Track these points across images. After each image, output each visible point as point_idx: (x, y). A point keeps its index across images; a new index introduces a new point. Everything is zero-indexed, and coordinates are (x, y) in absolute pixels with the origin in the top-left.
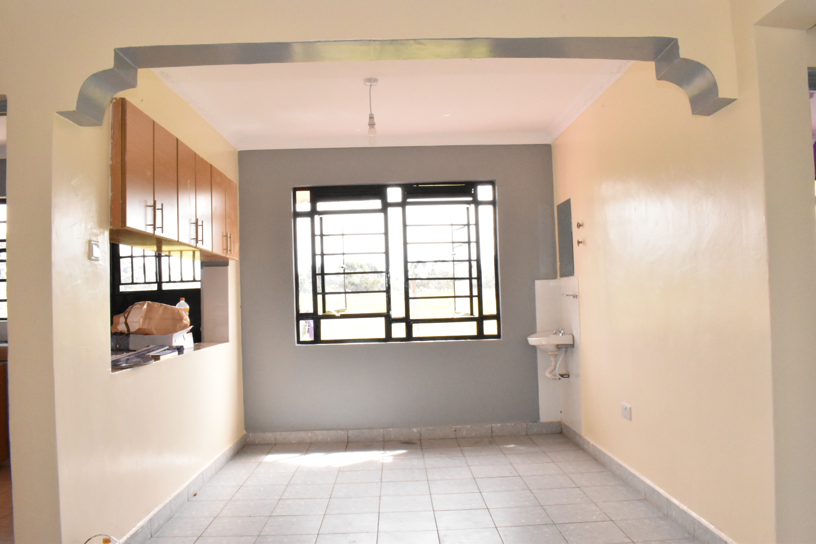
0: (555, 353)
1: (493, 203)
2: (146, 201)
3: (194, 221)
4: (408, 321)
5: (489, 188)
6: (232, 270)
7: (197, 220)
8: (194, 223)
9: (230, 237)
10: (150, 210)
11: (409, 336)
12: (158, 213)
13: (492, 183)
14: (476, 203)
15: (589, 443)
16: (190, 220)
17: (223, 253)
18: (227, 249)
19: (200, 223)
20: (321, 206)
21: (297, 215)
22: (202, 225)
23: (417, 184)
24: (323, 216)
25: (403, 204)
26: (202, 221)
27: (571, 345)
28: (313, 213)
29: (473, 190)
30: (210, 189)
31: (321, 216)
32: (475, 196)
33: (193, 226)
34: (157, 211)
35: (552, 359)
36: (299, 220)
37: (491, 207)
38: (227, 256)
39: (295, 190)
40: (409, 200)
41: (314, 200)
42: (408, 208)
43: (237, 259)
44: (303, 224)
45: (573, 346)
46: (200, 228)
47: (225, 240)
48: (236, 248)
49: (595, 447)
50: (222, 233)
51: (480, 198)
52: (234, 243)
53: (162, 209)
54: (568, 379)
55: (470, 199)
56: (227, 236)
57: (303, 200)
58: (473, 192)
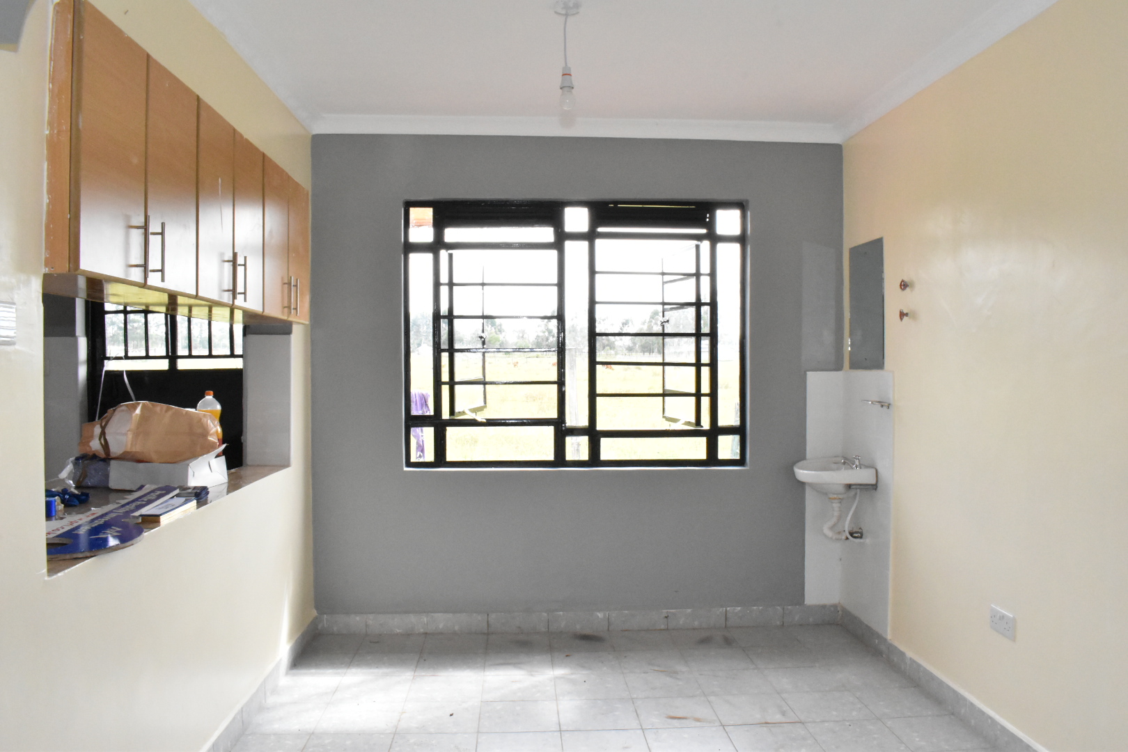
0: (841, 496)
1: (742, 239)
2: (128, 218)
3: (229, 256)
4: (594, 435)
5: (735, 214)
6: (297, 341)
7: (235, 255)
8: (228, 261)
9: (296, 286)
10: (137, 236)
11: (595, 458)
12: (155, 241)
13: (741, 205)
14: (714, 238)
15: (902, 654)
16: (222, 254)
17: (283, 312)
18: (289, 307)
19: (240, 260)
20: (452, 234)
21: (410, 248)
22: (245, 265)
23: (616, 203)
24: (455, 252)
25: (591, 236)
26: (245, 257)
27: (872, 485)
28: (437, 246)
29: (708, 215)
30: (261, 200)
31: (450, 251)
32: (711, 226)
33: (228, 267)
34: (151, 238)
35: (836, 505)
36: (413, 257)
37: (736, 247)
38: (290, 319)
39: (409, 204)
40: (600, 230)
41: (440, 223)
42: (599, 243)
43: (307, 323)
44: (420, 264)
45: (874, 487)
46: (240, 270)
47: (286, 291)
48: (304, 304)
49: (919, 666)
50: (282, 278)
51: (721, 230)
52: (301, 294)
53: (162, 234)
54: (861, 540)
55: (704, 231)
56: (289, 284)
57: (421, 225)
58: (707, 220)
